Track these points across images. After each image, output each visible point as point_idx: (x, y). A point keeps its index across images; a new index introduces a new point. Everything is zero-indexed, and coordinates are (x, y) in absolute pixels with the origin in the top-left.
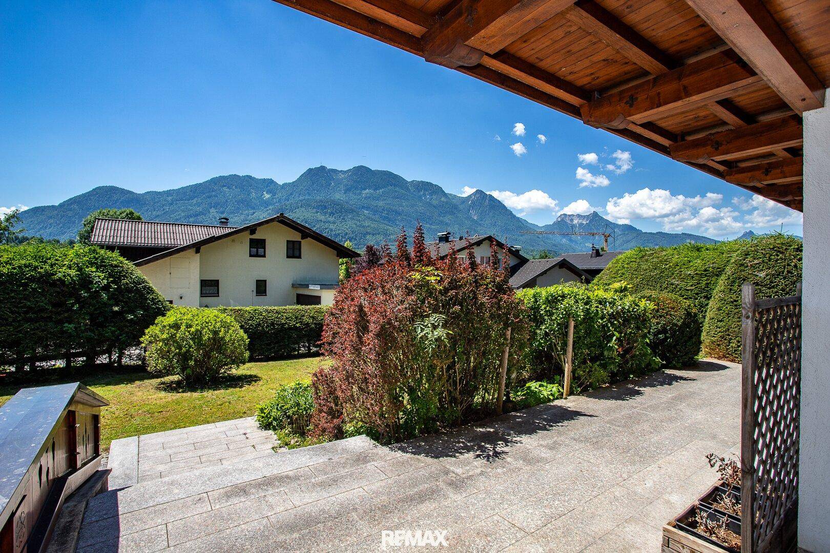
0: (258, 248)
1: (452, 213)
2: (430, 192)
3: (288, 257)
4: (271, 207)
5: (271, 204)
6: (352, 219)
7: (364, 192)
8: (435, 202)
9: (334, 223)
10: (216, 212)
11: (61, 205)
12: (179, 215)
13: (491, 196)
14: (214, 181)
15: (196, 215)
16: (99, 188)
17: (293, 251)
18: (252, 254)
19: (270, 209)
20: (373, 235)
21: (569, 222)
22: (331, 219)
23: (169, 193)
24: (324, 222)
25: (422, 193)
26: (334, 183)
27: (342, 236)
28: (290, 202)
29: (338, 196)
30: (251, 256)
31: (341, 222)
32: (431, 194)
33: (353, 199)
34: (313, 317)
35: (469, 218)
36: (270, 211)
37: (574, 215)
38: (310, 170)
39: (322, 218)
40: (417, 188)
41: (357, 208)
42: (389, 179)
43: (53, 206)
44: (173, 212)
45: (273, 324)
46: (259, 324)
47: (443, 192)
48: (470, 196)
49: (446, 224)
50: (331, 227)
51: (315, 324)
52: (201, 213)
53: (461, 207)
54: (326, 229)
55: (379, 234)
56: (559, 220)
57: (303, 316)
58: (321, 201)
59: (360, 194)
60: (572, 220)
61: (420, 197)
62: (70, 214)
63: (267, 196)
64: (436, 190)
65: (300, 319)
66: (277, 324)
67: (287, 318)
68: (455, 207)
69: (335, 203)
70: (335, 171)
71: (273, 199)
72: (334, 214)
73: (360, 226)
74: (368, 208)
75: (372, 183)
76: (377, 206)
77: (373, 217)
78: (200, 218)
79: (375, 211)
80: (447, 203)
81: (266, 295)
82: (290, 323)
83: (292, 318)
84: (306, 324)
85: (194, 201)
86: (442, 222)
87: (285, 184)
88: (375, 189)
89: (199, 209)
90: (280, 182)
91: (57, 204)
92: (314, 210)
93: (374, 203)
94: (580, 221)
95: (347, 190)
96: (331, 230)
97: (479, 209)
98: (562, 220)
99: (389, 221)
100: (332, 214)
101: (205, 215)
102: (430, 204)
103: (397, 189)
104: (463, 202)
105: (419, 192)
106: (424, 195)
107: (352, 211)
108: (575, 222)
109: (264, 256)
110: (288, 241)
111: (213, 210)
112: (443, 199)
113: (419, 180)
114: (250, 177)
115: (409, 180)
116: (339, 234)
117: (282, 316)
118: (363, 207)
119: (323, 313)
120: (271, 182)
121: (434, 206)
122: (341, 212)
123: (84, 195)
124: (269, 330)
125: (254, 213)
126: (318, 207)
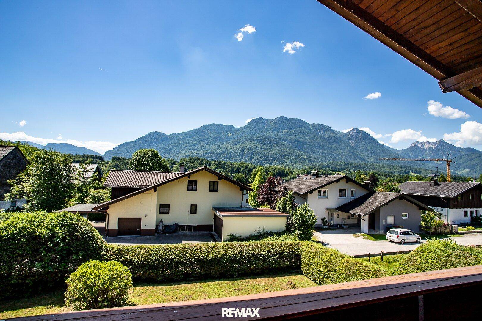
0: (192, 186)
1: (338, 143)
2: (323, 130)
3: (210, 191)
4: (232, 141)
5: (232, 139)
6: (276, 147)
7: (283, 131)
8: (326, 136)
9: (266, 149)
10: (204, 143)
11: (135, 141)
12: (186, 145)
13: (363, 131)
14: (204, 127)
15: (194, 145)
16: (151, 133)
17: (214, 187)
18: (189, 189)
19: (231, 142)
20: (289, 156)
21: (421, 147)
22: (265, 147)
23: (181, 134)
24: (260, 149)
25: (318, 131)
26: (267, 126)
27: (270, 157)
28: (242, 137)
29: (269, 134)
30: (188, 190)
31: (270, 149)
32: (324, 131)
33: (277, 135)
34: (194, 254)
35: (349, 145)
36: (231, 143)
37: (425, 142)
38: (253, 120)
39: (260, 146)
40: (315, 128)
41: (279, 141)
42: (299, 123)
43: (132, 142)
44: (184, 143)
45: (166, 259)
46: (156, 259)
47: (332, 130)
48: (349, 132)
49: (334, 149)
50: (264, 151)
51: (195, 259)
52: (197, 144)
53: (343, 139)
54: (261, 153)
55: (292, 155)
56: (413, 145)
57: (188, 253)
58: (259, 137)
59: (281, 132)
60: (423, 146)
61: (317, 133)
62: (138, 145)
63: (230, 135)
64: (327, 129)
65: (185, 255)
66: (168, 259)
67: (176, 255)
68: (340, 139)
69: (267, 138)
70: (267, 120)
71: (233, 136)
72: (266, 144)
73: (281, 151)
74: (286, 140)
75: (288, 125)
76: (291, 139)
77: (289, 146)
78: (195, 147)
79: (290, 142)
80: (334, 136)
81: (196, 214)
82: (177, 258)
83: (179, 255)
84: (188, 259)
85: (193, 138)
86: (331, 148)
87: (240, 128)
88: (290, 130)
89: (196, 142)
90: (237, 127)
91: (133, 141)
92: (255, 142)
93: (289, 137)
94: (430, 146)
95: (274, 130)
96: (264, 153)
97: (355, 140)
98: (416, 145)
99: (298, 147)
100: (265, 144)
101: (198, 145)
102: (323, 138)
103: (303, 129)
104: (345, 136)
105: (317, 130)
106: (320, 132)
107: (276, 142)
108: (426, 146)
109: (196, 190)
110: (210, 181)
111: (202, 143)
112: (331, 134)
113: (317, 123)
114: (221, 125)
115: (310, 123)
116: (268, 156)
117: (173, 253)
118: (283, 140)
119: (201, 250)
120: (232, 127)
121: (326, 139)
122: (270, 143)
123: (144, 136)
124: (163, 263)
125: (223, 144)
126: (257, 140)
